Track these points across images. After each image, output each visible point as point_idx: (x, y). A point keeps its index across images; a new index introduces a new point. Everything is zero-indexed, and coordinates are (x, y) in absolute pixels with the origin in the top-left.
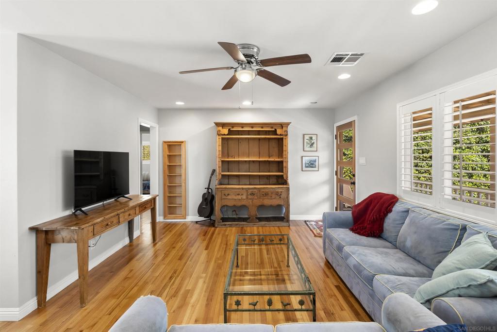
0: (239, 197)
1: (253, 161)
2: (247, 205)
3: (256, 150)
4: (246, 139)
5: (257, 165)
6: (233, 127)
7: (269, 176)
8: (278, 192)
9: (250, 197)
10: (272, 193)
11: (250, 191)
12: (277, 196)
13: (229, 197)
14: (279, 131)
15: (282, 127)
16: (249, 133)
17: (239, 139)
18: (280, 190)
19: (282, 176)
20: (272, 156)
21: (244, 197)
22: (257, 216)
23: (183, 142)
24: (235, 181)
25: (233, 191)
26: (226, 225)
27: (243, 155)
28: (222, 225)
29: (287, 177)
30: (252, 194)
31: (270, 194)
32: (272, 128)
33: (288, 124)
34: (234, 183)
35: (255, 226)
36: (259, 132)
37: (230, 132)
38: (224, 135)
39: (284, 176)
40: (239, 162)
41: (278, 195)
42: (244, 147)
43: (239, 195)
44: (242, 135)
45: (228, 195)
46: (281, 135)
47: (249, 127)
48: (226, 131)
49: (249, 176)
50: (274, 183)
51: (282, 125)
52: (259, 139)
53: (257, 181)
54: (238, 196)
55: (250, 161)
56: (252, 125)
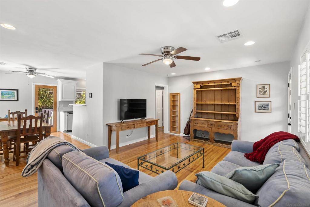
0: (203, 126)
1: (217, 105)
2: (208, 131)
3: (219, 97)
4: (212, 90)
5: (220, 107)
6: (203, 84)
7: (228, 114)
8: (229, 125)
9: (210, 126)
10: (224, 126)
11: (210, 123)
12: (228, 128)
13: (198, 125)
14: (233, 84)
15: (236, 81)
16: (214, 86)
17: (208, 91)
18: (230, 124)
19: (235, 115)
20: (230, 101)
21: (206, 126)
22: (214, 138)
23: (178, 94)
24: (205, 116)
25: (200, 121)
26: (195, 141)
27: (211, 101)
28: (193, 140)
29: (239, 116)
30: (211, 125)
31: (223, 126)
32: (228, 82)
33: (240, 79)
35: (212, 144)
36: (221, 86)
37: (201, 87)
38: (198, 89)
39: (237, 115)
40: (208, 105)
42: (211, 95)
43: (203, 124)
44: (210, 88)
45: (197, 123)
46: (235, 87)
47: (213, 83)
48: (199, 86)
49: (215, 114)
51: (235, 80)
52: (221, 90)
53: (220, 117)
54: (202, 125)
55: (215, 105)
56: (214, 82)
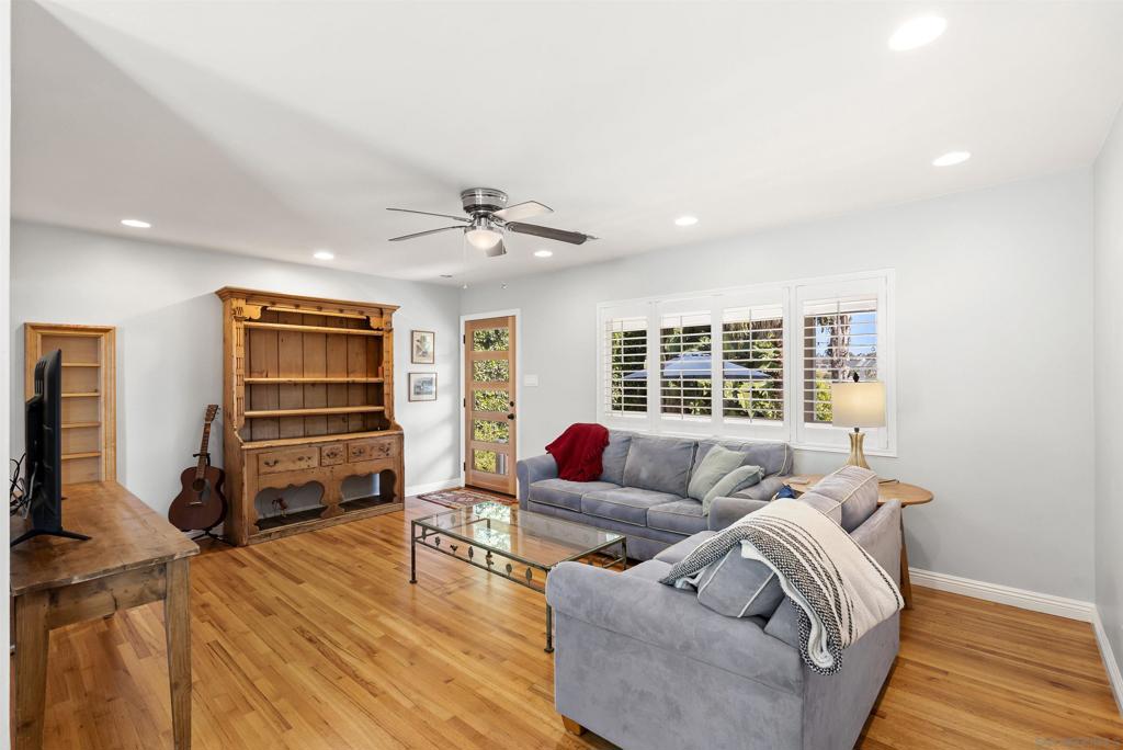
0: (303, 465)
1: (314, 384)
2: (321, 481)
3: (319, 359)
4: (296, 332)
5: (322, 391)
6: (274, 304)
7: (348, 414)
8: (383, 445)
9: (327, 461)
10: (372, 448)
11: (327, 449)
12: (381, 453)
13: (279, 467)
14: (374, 322)
15: (382, 314)
16: (303, 319)
17: (278, 332)
18: (387, 441)
19: (381, 413)
20: (353, 372)
21: (315, 463)
22: (341, 499)
23: (106, 331)
24: (269, 430)
25: (288, 452)
26: (270, 535)
27: (290, 371)
28: (260, 537)
29: (392, 415)
30: (333, 454)
31: (368, 449)
32: (362, 313)
33: (394, 309)
34: (266, 437)
35: (338, 522)
36: (326, 320)
37: (266, 315)
38: (250, 320)
39: (386, 413)
40: (278, 385)
41: (384, 449)
42: (290, 351)
43: (300, 459)
44: (286, 323)
45: (276, 462)
46: (378, 329)
48: (254, 311)
49: (304, 416)
50: (357, 428)
51: (381, 311)
52: (327, 335)
53: (322, 427)
54: (298, 462)
55: (304, 384)
56: (298, 301)
